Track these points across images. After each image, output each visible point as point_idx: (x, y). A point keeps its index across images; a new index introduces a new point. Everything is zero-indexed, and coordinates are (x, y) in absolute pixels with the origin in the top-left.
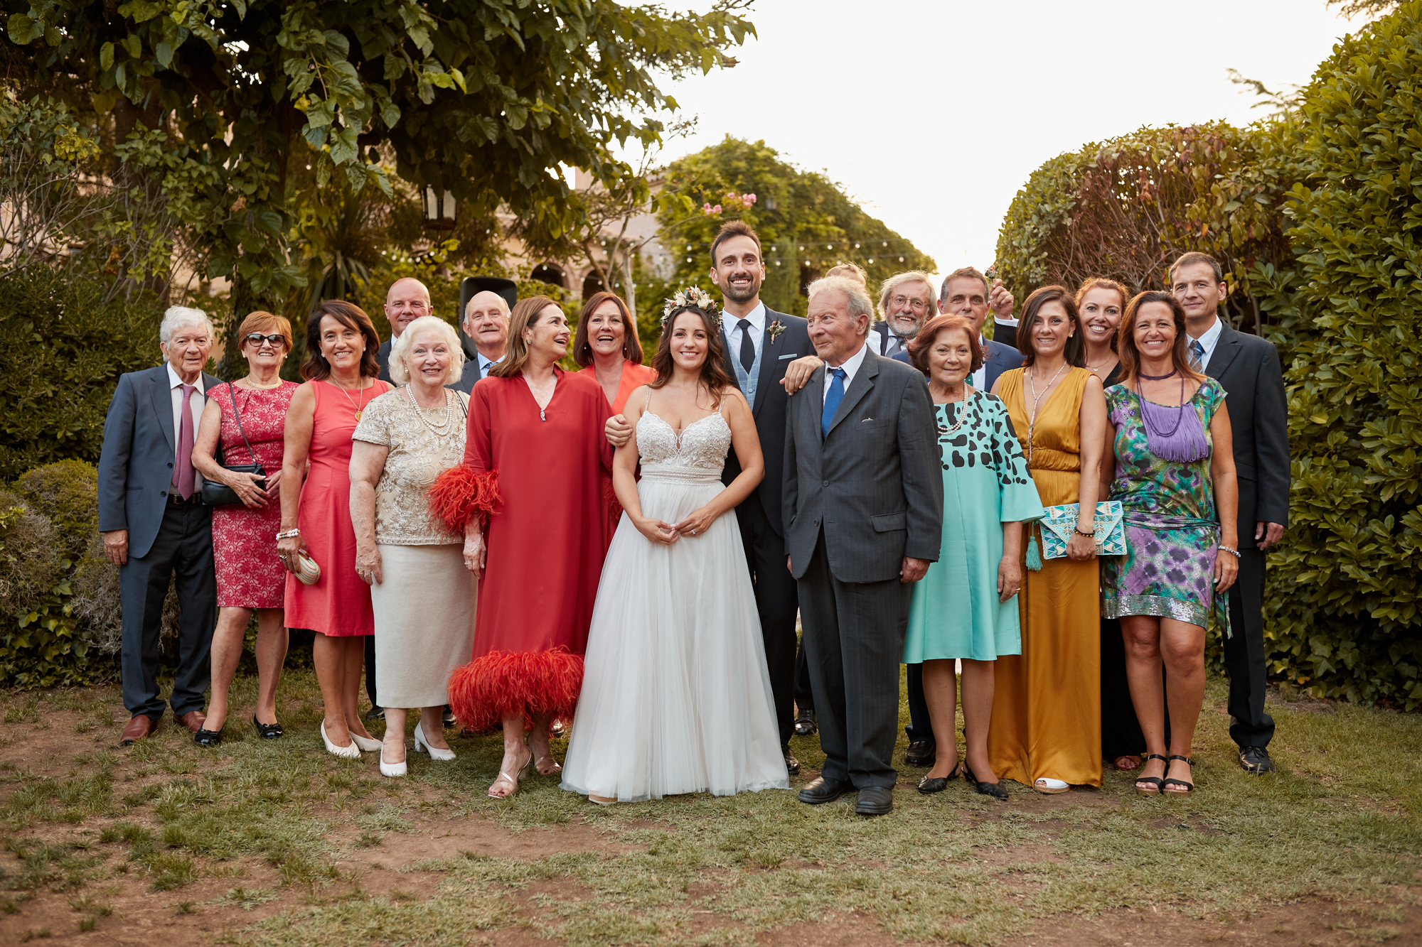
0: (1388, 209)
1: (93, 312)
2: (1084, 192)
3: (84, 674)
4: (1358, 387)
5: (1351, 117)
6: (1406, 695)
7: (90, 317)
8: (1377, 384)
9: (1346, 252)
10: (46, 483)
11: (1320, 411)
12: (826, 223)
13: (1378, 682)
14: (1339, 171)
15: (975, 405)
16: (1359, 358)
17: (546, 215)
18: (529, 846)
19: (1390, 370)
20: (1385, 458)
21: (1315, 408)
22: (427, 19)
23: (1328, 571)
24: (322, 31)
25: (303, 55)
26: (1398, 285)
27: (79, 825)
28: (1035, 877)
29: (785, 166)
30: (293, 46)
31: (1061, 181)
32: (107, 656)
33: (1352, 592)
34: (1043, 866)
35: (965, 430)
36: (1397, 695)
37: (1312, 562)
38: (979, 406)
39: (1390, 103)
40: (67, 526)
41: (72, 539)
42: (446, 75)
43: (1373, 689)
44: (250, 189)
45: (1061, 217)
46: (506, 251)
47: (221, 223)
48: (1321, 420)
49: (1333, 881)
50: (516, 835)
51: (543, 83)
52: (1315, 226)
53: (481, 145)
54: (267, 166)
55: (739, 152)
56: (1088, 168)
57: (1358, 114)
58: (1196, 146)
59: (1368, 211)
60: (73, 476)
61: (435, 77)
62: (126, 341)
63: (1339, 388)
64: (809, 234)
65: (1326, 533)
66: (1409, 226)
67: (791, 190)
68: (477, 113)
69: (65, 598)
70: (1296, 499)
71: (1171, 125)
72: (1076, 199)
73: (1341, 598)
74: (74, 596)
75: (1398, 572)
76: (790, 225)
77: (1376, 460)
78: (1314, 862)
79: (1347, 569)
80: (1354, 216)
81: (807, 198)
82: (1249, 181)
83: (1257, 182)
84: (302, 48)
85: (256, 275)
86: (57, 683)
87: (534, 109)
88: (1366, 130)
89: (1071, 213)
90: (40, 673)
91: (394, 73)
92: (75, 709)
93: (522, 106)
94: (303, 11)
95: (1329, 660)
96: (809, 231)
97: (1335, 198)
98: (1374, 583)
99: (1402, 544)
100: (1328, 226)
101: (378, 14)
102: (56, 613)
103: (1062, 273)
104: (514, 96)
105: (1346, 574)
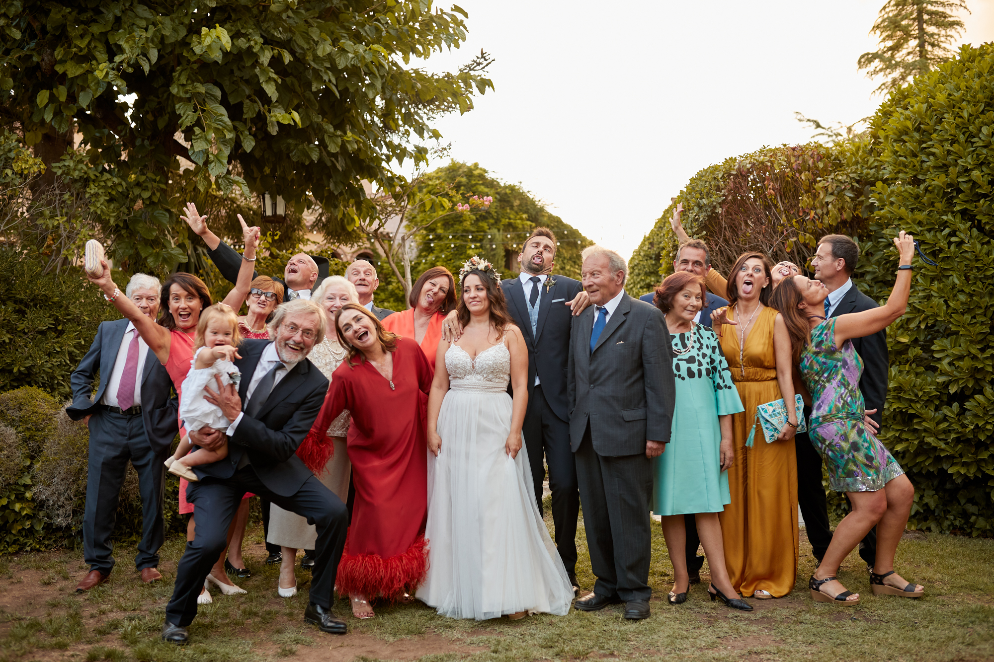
0: (942, 198)
1: (38, 281)
2: (729, 191)
3: (40, 542)
4: (928, 317)
5: (912, 137)
6: (972, 526)
7: (36, 285)
8: (942, 314)
9: (916, 227)
10: (11, 404)
11: (902, 334)
12: (521, 219)
13: (952, 517)
14: (906, 173)
15: (697, 333)
16: (928, 297)
17: (344, 214)
18: (403, 651)
19: (951, 304)
20: (950, 364)
21: (899, 332)
22: (275, 76)
23: (916, 442)
24: (202, 84)
25: (189, 100)
26: (952, 248)
27: (67, 650)
28: (769, 656)
29: (493, 181)
30: (182, 94)
31: (713, 183)
32: (59, 528)
33: (932, 456)
34: (773, 649)
35: (694, 352)
36: (965, 526)
37: (904, 436)
38: (700, 335)
39: (939, 128)
40: (28, 434)
41: (31, 444)
42: (287, 115)
43: (949, 523)
44: (146, 195)
45: (715, 207)
46: (308, 240)
47: (126, 218)
48: (905, 340)
49: (970, 649)
50: (391, 644)
51: (349, 120)
52: (894, 209)
53: (307, 163)
54: (158, 179)
55: (461, 171)
56: (730, 175)
57: (917, 135)
58: (803, 159)
59: (929, 199)
60: (32, 398)
61: (279, 116)
62: (62, 301)
63: (914, 318)
64: (510, 227)
65: (913, 416)
66: (958, 208)
67: (498, 196)
68: (303, 142)
69: (27, 487)
70: (892, 393)
71: (785, 145)
72: (724, 195)
73: (925, 461)
74: (34, 485)
75: (963, 441)
76: (497, 221)
77: (944, 365)
78: (954, 638)
79: (930, 440)
80: (920, 202)
81: (508, 202)
82: (839, 181)
83: (845, 182)
84: (188, 96)
85: (151, 255)
86: (20, 550)
87: (345, 138)
88: (924, 145)
89: (721, 204)
90: (8, 543)
91: (250, 113)
92: (38, 568)
93: (337, 136)
94: (189, 70)
95: (918, 503)
96: (510, 224)
97: (906, 191)
98: (948, 449)
99: (966, 422)
100: (903, 209)
101: (237, 73)
102: (20, 498)
103: (716, 245)
104: (332, 130)
105: (929, 444)
